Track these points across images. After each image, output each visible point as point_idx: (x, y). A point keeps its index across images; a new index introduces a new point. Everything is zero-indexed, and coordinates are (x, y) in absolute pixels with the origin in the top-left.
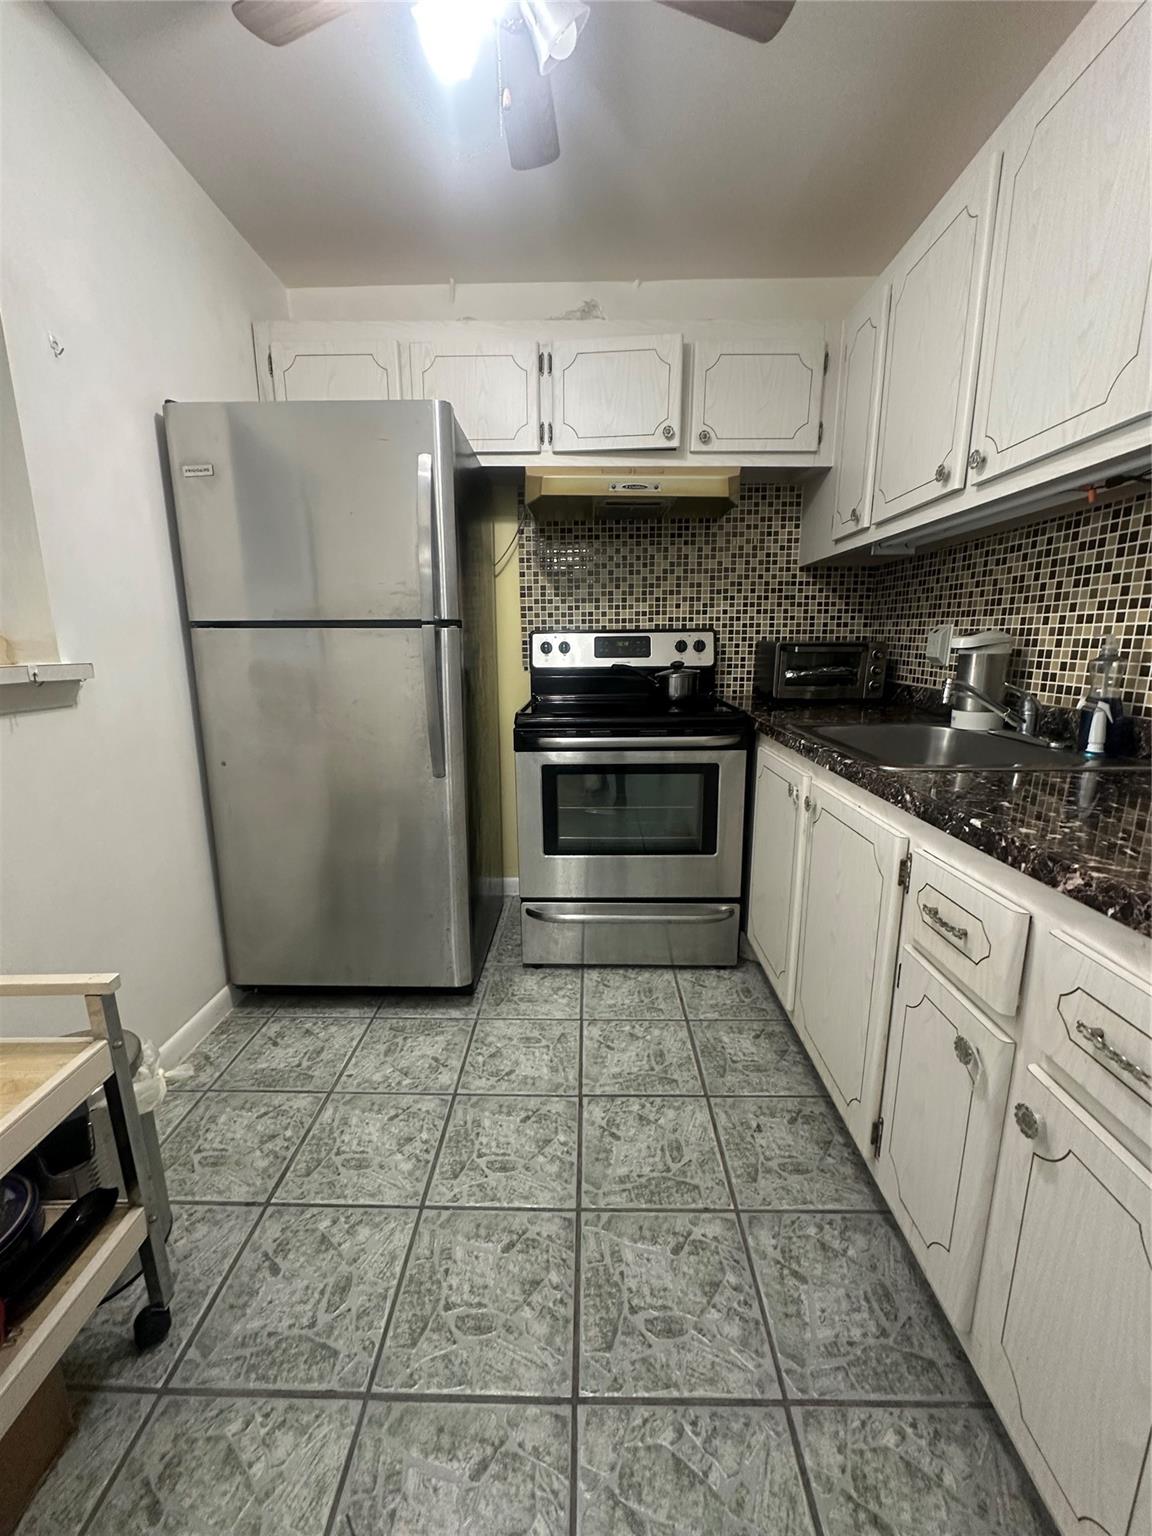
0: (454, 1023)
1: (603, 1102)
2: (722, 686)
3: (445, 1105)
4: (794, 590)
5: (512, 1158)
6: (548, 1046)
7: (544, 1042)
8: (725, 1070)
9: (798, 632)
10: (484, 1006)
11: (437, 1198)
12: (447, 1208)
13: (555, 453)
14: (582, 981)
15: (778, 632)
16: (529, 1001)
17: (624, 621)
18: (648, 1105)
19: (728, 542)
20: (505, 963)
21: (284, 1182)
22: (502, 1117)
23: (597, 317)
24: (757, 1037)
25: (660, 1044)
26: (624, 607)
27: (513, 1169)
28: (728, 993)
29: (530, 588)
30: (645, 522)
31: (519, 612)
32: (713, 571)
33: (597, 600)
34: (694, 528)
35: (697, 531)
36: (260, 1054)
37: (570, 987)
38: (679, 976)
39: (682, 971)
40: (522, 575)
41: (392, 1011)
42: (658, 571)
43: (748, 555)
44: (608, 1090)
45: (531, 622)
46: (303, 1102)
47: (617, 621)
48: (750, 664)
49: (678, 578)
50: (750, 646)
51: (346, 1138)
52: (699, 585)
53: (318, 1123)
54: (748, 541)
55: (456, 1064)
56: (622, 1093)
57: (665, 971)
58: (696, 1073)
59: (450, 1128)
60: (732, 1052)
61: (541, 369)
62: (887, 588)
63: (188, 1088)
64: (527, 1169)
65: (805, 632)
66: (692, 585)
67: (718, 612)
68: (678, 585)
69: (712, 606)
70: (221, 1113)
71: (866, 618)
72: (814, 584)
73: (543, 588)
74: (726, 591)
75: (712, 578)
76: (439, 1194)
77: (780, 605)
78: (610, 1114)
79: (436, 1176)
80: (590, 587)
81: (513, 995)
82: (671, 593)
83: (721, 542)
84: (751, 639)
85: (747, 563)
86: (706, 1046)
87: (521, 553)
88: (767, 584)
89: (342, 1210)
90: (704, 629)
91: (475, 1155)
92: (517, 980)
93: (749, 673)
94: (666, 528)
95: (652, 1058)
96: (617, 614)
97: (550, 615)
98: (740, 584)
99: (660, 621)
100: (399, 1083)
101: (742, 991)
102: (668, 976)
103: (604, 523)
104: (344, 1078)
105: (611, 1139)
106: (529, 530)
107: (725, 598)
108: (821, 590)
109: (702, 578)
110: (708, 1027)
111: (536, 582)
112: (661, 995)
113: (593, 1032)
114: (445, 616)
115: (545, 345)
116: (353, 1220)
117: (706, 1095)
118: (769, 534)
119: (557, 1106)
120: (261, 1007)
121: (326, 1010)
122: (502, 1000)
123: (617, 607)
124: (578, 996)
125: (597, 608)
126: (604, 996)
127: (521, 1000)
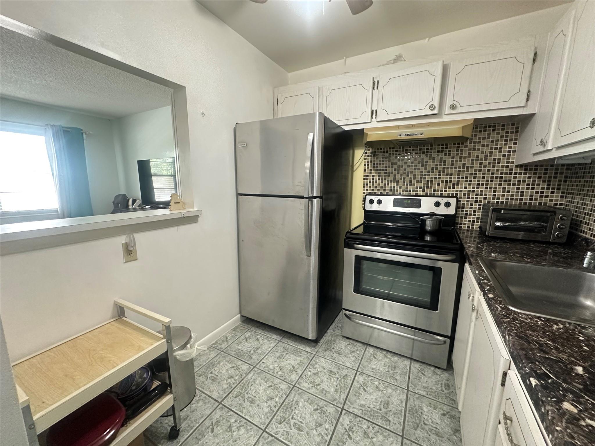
0: (306, 353)
1: (351, 417)
2: (461, 224)
3: (289, 389)
4: (511, 177)
5: (304, 425)
6: (338, 378)
7: (337, 376)
8: (418, 427)
9: (512, 199)
10: (320, 350)
11: (271, 429)
12: (272, 436)
13: (378, 122)
14: (365, 351)
15: (498, 199)
16: (339, 354)
17: (410, 191)
18: (371, 428)
19: (470, 153)
20: (336, 332)
21: (228, 397)
22: (308, 405)
23: (402, 61)
24: (444, 415)
25: (389, 397)
26: (410, 185)
27: (302, 431)
28: (437, 383)
29: (368, 176)
30: (424, 146)
31: (363, 186)
32: (460, 168)
33: (398, 181)
34: (450, 148)
35: (452, 149)
36: (241, 343)
37: (358, 352)
38: (412, 364)
39: (415, 362)
40: (365, 170)
41: (287, 340)
42: (429, 168)
43: (481, 160)
44: (356, 412)
45: (367, 190)
46: (245, 367)
47: (407, 191)
48: (479, 214)
49: (440, 171)
50: (480, 205)
51: (252, 388)
52: (451, 175)
53: (246, 378)
54: (482, 153)
55: (300, 372)
56: (362, 416)
57: (406, 359)
58: (402, 421)
59: (287, 401)
60: (426, 417)
61: (374, 88)
62: (578, 177)
63: (218, 348)
64: (307, 434)
65: (517, 199)
66: (447, 175)
67: (461, 188)
68: (440, 175)
69: (458, 185)
70: (222, 361)
71: (563, 193)
72: (525, 174)
73: (373, 176)
74: (467, 177)
75: (459, 171)
76: (272, 428)
77: (500, 185)
78: (352, 424)
79: (274, 420)
80: (395, 175)
81: (333, 348)
82: (435, 178)
83: (466, 153)
84: (480, 201)
85: (481, 163)
86: (412, 409)
87: (365, 162)
88: (493, 174)
89: (240, 417)
90: (452, 196)
91: (291, 417)
92: (337, 342)
93: (478, 218)
94: (435, 149)
95: (383, 403)
96: (407, 188)
97: (376, 187)
98: (475, 174)
99: (428, 191)
100: (277, 372)
101: (445, 385)
102: (407, 362)
103: (403, 148)
104: (261, 363)
105: (347, 437)
106: (369, 152)
107: (466, 181)
108: (529, 177)
109: (453, 171)
110: (418, 398)
111: (371, 173)
112: (399, 372)
113: (360, 379)
114: (315, 194)
115: (376, 78)
116: (242, 423)
117: (402, 437)
118: (496, 148)
119: (331, 409)
120: (248, 324)
121: (266, 332)
122: (328, 349)
123: (407, 185)
124: (360, 358)
125: (397, 185)
126: (372, 363)
127: (335, 352)
